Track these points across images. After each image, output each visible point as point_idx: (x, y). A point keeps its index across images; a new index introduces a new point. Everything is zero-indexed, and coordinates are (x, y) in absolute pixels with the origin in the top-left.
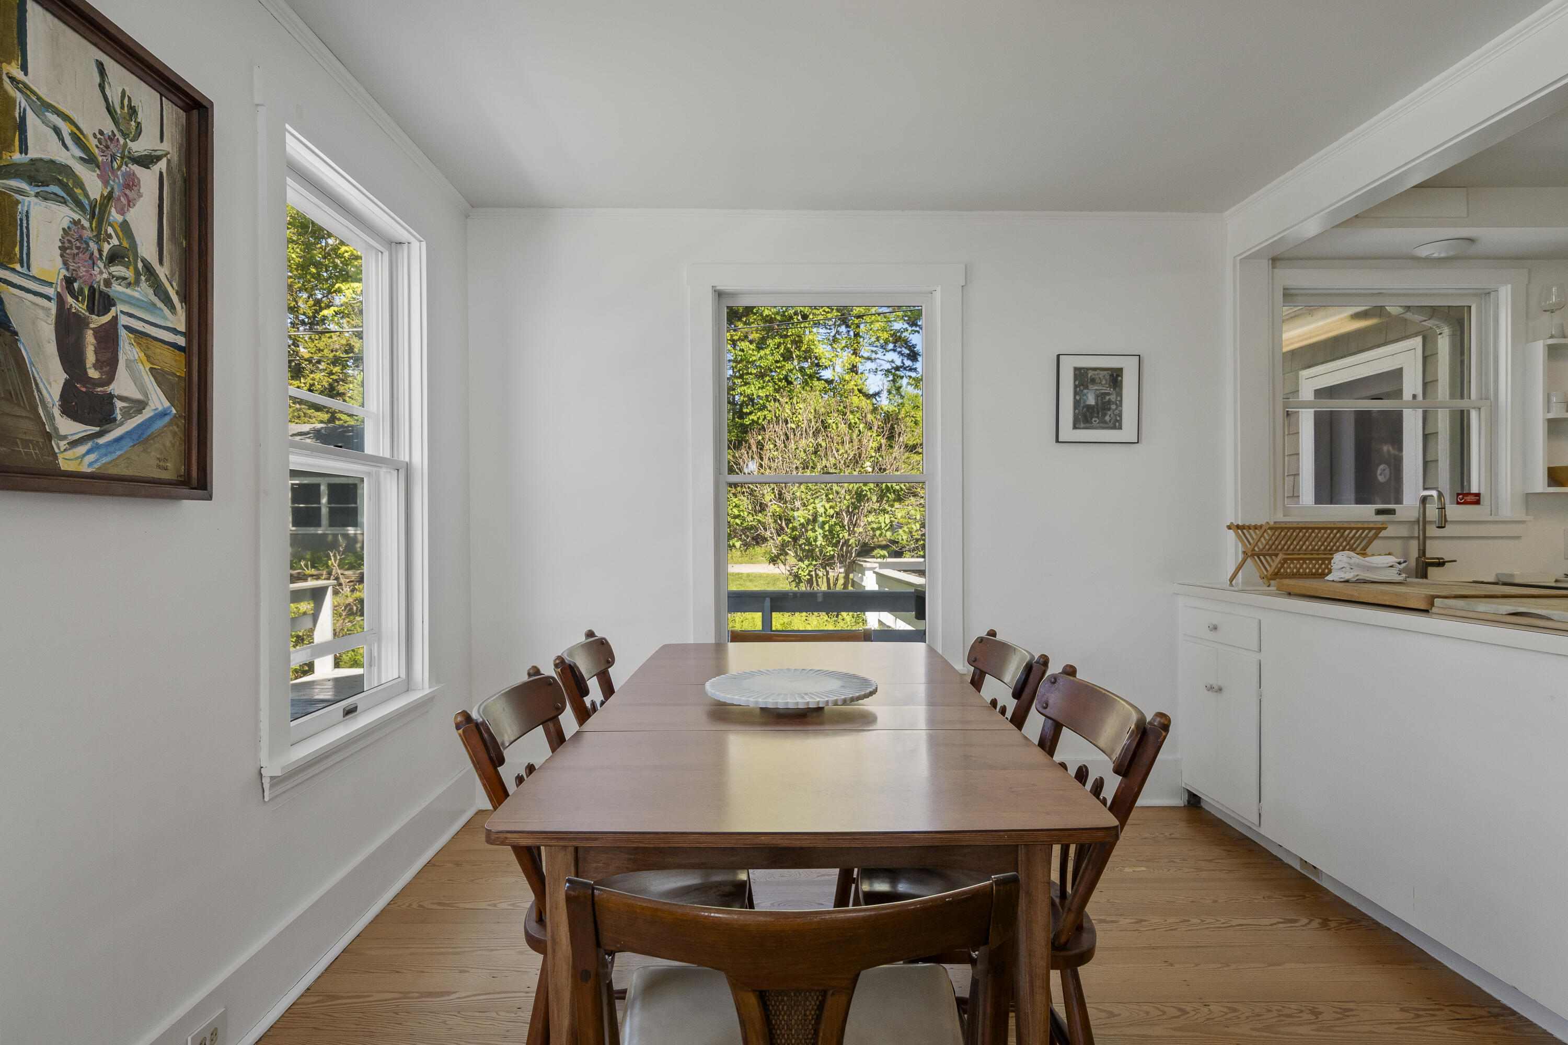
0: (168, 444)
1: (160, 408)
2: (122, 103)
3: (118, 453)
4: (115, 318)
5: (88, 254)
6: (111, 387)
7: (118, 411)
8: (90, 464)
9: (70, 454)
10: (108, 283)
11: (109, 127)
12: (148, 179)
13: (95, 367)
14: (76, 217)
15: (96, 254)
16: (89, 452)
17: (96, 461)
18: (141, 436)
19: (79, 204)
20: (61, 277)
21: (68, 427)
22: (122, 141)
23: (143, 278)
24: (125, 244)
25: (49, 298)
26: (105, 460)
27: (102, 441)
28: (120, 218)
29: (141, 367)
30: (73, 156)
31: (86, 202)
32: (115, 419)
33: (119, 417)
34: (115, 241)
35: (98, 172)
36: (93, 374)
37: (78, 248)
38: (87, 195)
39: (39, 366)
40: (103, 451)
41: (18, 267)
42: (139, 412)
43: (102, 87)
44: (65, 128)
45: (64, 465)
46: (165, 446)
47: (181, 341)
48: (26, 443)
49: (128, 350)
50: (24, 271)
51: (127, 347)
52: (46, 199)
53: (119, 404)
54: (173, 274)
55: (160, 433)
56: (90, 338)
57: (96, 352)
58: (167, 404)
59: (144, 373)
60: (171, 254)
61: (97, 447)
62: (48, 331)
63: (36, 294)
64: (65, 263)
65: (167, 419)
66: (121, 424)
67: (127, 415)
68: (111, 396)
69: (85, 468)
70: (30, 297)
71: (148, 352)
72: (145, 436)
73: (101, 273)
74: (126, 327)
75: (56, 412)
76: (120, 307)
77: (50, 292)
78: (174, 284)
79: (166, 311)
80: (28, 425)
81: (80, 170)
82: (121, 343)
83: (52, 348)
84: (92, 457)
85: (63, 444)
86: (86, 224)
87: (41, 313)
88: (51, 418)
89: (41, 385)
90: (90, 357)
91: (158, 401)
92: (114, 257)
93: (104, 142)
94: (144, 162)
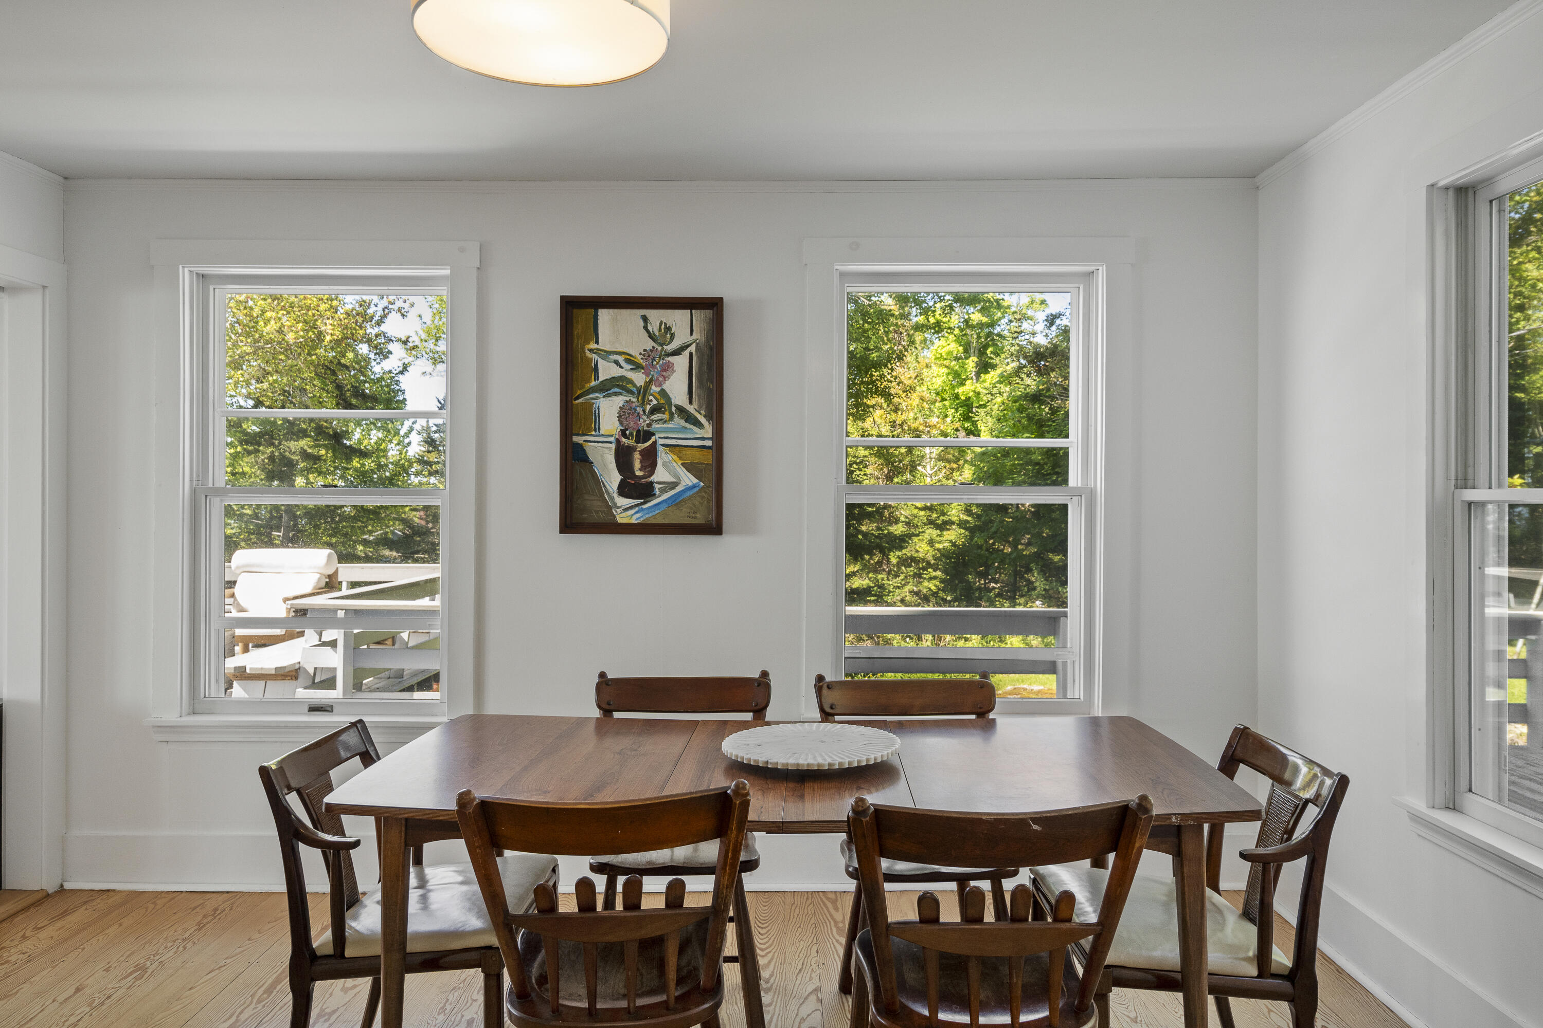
0: (697, 503)
1: (690, 484)
2: (660, 329)
3: (657, 512)
4: (655, 443)
5: (636, 414)
6: (652, 478)
7: (657, 490)
8: (637, 519)
9: (624, 514)
10: (649, 425)
11: (650, 344)
12: (681, 363)
13: (640, 470)
14: (628, 399)
15: (641, 412)
16: (636, 513)
17: (642, 517)
18: (675, 502)
19: (630, 392)
20: (619, 430)
21: (623, 502)
22: (660, 348)
23: (676, 415)
24: (662, 401)
25: (611, 443)
26: (647, 516)
27: (645, 506)
28: (658, 389)
29: (675, 464)
30: (626, 370)
31: (634, 389)
32: (655, 494)
33: (658, 493)
34: (655, 402)
35: (643, 371)
36: (639, 473)
37: (628, 413)
38: (635, 385)
39: (605, 476)
40: (646, 512)
41: (593, 433)
42: (674, 488)
43: (646, 328)
44: (621, 359)
45: (620, 520)
46: (694, 505)
47: (709, 443)
48: (597, 512)
49: (663, 456)
50: (597, 433)
51: (663, 455)
52: (609, 397)
53: (657, 486)
54: (700, 406)
55: (690, 498)
56: (637, 456)
57: (641, 462)
58: (695, 481)
59: (678, 469)
60: (699, 396)
61: (643, 510)
62: (610, 459)
63: (603, 442)
64: (621, 424)
65: (696, 490)
66: (659, 496)
67: (663, 491)
68: (652, 483)
69: (633, 521)
70: (600, 444)
71: (680, 455)
72: (678, 501)
73: (645, 421)
74: (663, 445)
75: (615, 495)
76: (658, 435)
77: (612, 439)
78: (702, 412)
79: (695, 429)
80: (599, 503)
81: (630, 375)
82: (659, 454)
83: (612, 465)
84: (638, 515)
85: (619, 511)
86: (634, 400)
87: (606, 451)
88: (612, 499)
89: (606, 484)
90: (637, 465)
91: (688, 479)
92: (654, 411)
93: (647, 354)
94: (677, 352)
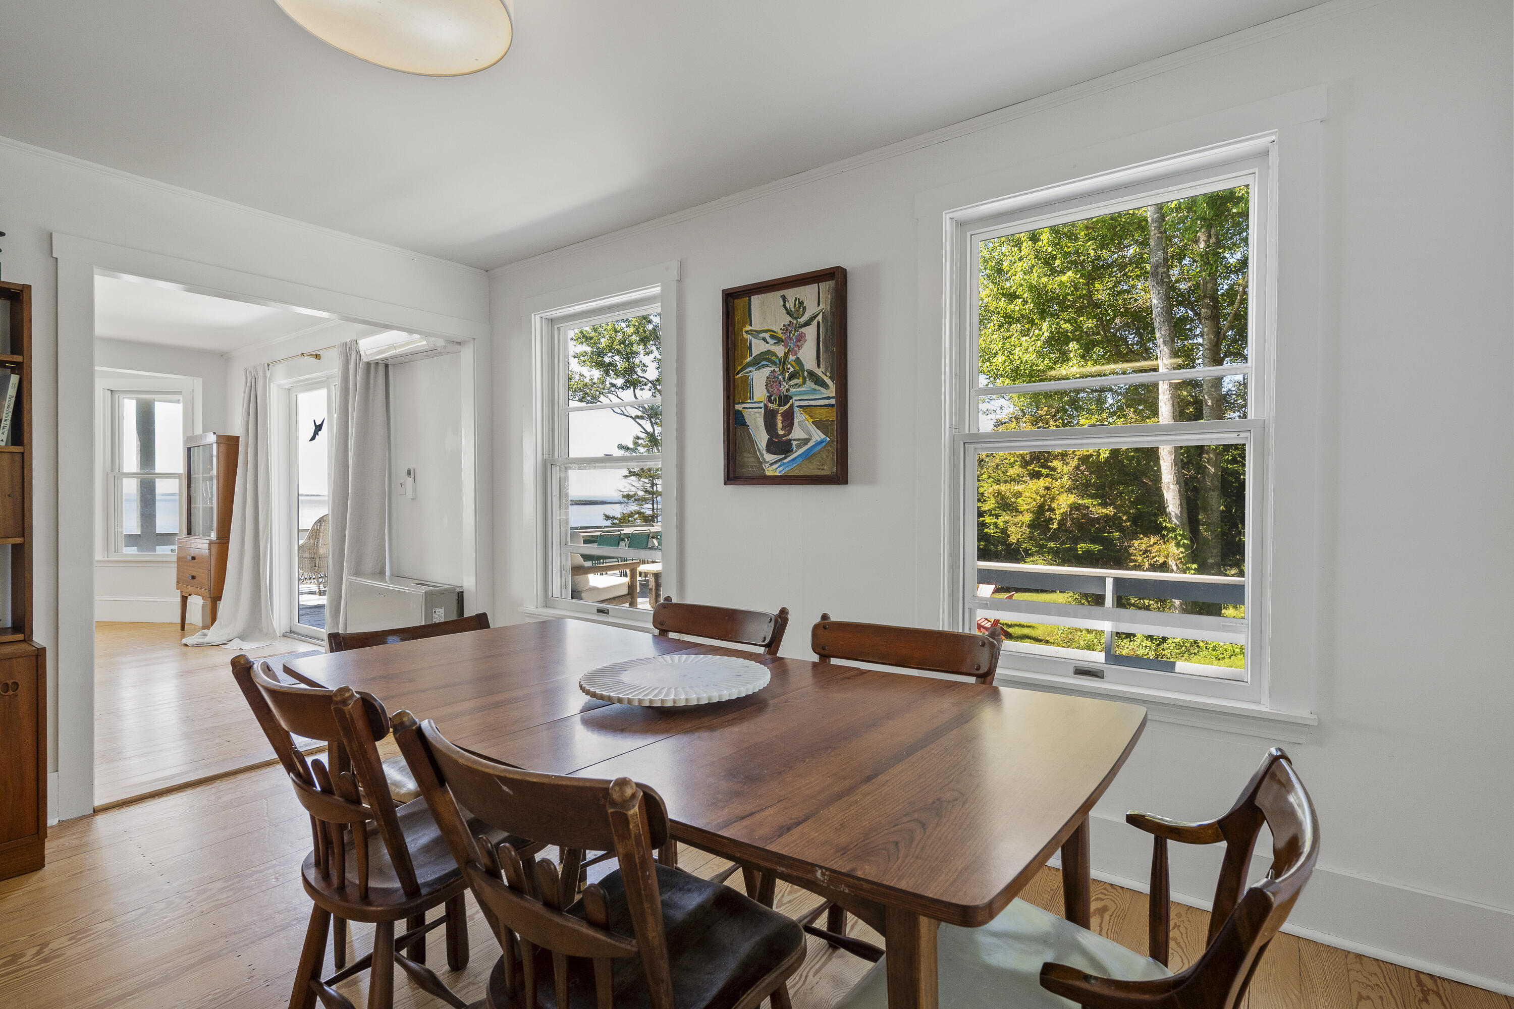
0: (825, 456)
1: (819, 440)
2: (795, 304)
3: (794, 465)
4: (792, 405)
5: (778, 382)
6: (790, 436)
7: (794, 446)
8: (780, 472)
9: (771, 468)
10: (788, 390)
11: (787, 319)
12: (810, 332)
13: (782, 429)
14: (772, 369)
15: (782, 380)
16: (779, 467)
17: (783, 470)
18: (808, 456)
19: (774, 363)
20: (766, 397)
21: (770, 457)
22: (795, 322)
23: (808, 379)
24: (797, 368)
25: (761, 408)
26: (787, 469)
27: (785, 461)
28: (794, 358)
29: (807, 422)
30: (771, 345)
31: (777, 360)
32: (793, 450)
33: (795, 449)
34: (792, 369)
35: (783, 344)
36: (781, 432)
37: (773, 382)
38: (777, 357)
39: (757, 436)
40: (787, 465)
41: (749, 401)
42: (806, 444)
43: (784, 306)
44: (767, 336)
45: (768, 473)
46: (822, 458)
47: (833, 401)
48: (752, 467)
49: (800, 417)
50: (752, 401)
51: (798, 415)
52: (759, 369)
53: (794, 443)
54: (826, 369)
55: (820, 452)
56: (779, 417)
57: (782, 423)
58: (823, 436)
59: (810, 426)
60: (825, 359)
61: (784, 464)
62: (761, 421)
63: (756, 408)
64: (768, 391)
65: (824, 444)
66: (796, 452)
67: (799, 447)
68: (790, 440)
69: (778, 474)
70: (754, 410)
71: (811, 414)
72: (810, 455)
73: (785, 387)
74: (797, 406)
75: (764, 452)
76: (794, 398)
77: (762, 405)
78: (828, 374)
79: (822, 389)
80: (753, 460)
81: (774, 348)
82: (795, 415)
83: (762, 427)
84: (781, 469)
85: (767, 465)
86: (777, 369)
87: (758, 415)
88: (762, 455)
89: (758, 443)
90: (780, 425)
91: (818, 435)
92: (792, 377)
93: (786, 329)
94: (807, 324)
